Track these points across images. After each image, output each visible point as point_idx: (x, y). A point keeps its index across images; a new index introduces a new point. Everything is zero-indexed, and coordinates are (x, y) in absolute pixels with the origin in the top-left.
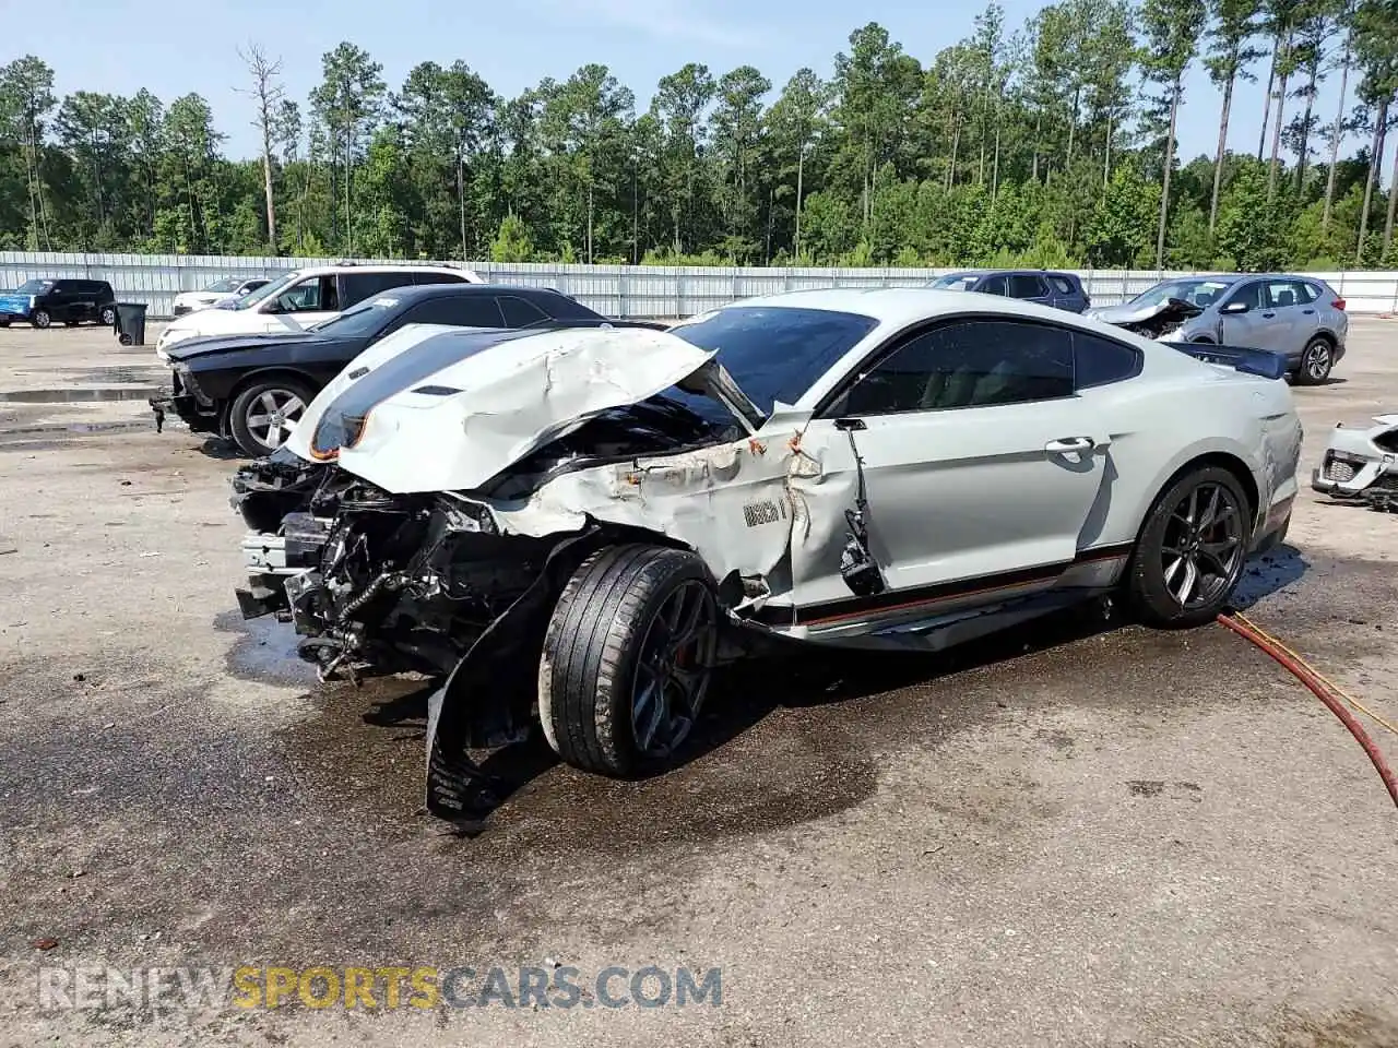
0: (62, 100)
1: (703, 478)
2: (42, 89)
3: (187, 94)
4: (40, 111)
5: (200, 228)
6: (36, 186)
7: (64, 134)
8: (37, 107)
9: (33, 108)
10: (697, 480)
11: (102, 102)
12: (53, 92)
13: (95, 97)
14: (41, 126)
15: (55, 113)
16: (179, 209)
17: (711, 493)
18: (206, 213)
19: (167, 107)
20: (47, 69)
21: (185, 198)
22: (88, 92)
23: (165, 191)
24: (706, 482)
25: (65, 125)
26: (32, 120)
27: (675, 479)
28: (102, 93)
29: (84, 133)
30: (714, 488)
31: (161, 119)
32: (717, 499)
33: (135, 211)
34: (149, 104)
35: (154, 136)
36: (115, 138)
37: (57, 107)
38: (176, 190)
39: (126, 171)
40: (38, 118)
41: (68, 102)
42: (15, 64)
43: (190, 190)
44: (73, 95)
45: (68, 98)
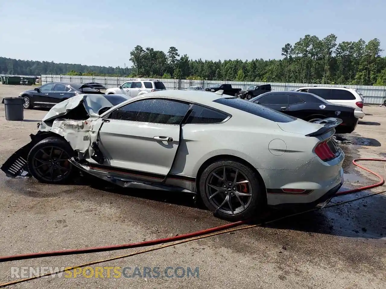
0: (338, 44)
1: (77, 127)
2: (333, 42)
3: (373, 39)
4: (332, 48)
5: (369, 78)
6: (327, 67)
7: (337, 53)
8: (331, 47)
9: (330, 47)
10: (76, 127)
11: (349, 44)
12: (336, 43)
13: (347, 43)
14: (332, 52)
15: (336, 48)
16: (363, 72)
17: (78, 131)
18: (372, 73)
19: (367, 43)
20: (335, 37)
21: (366, 69)
22: (346, 41)
23: (361, 67)
24: (77, 128)
25: (338, 51)
26: (329, 51)
27: (71, 126)
28: (349, 41)
29: (342, 52)
30: (79, 130)
31: (364, 47)
32: (79, 133)
33: (350, 73)
34: (362, 43)
35: (361, 52)
36: (350, 53)
37: (336, 47)
38: (364, 66)
39: (351, 62)
40: (331, 50)
41: (340, 45)
42: (328, 36)
43: (369, 66)
44: (341, 43)
45: (340, 44)
